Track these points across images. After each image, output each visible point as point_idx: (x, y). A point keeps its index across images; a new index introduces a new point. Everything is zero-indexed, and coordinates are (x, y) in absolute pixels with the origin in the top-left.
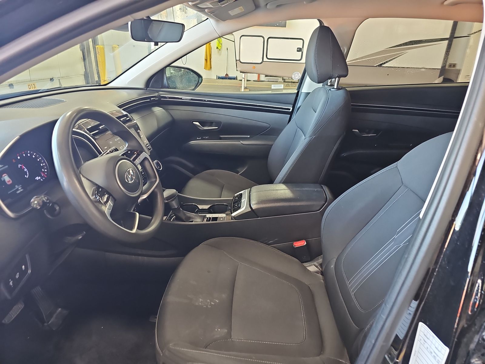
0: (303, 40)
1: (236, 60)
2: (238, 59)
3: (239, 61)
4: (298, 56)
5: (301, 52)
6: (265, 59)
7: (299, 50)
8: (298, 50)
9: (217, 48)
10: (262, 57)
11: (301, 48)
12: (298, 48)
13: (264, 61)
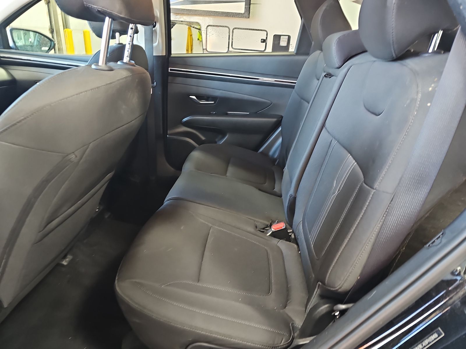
0: (267, 32)
1: (203, 49)
2: (205, 48)
3: (206, 50)
4: (262, 47)
5: (265, 43)
6: (231, 49)
7: (264, 41)
8: (262, 41)
9: (198, 39)
10: (228, 47)
11: (265, 39)
12: (262, 39)
13: (230, 50)
